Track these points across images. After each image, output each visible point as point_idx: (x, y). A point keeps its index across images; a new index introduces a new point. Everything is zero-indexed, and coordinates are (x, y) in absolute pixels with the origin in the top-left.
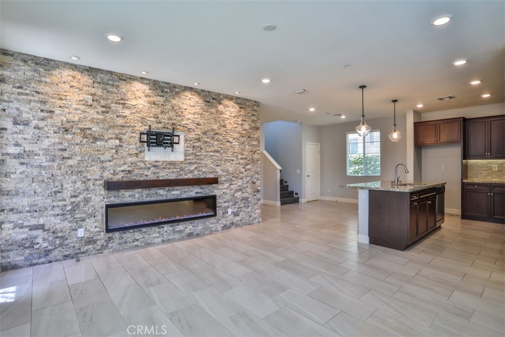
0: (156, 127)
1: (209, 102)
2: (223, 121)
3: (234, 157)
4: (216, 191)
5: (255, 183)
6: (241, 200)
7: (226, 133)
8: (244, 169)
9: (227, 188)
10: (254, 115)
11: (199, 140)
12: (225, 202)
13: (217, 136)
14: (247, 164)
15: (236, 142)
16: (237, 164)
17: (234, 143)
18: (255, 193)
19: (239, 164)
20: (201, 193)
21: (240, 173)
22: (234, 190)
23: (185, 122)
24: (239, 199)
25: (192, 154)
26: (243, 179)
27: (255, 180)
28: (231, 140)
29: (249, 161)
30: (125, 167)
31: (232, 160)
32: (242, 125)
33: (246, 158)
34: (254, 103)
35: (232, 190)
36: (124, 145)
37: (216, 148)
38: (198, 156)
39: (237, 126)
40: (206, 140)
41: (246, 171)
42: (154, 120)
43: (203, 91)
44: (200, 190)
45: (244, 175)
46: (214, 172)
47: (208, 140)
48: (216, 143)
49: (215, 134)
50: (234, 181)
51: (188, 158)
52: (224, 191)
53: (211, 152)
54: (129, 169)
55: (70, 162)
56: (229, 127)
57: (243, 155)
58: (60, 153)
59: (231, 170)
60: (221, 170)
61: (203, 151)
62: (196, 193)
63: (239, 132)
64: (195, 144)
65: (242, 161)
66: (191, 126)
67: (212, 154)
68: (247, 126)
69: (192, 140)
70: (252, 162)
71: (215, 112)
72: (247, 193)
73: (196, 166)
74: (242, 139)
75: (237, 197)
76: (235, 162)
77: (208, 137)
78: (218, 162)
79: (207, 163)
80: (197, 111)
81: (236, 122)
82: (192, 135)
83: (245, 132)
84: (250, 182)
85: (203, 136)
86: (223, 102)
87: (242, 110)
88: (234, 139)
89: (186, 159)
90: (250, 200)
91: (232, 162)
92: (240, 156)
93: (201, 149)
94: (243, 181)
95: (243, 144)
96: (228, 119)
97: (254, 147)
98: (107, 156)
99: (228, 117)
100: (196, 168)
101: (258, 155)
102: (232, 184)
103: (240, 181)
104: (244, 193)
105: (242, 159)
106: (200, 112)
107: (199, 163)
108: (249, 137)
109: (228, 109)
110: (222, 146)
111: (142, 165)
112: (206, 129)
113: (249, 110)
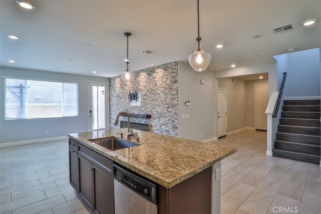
0: (133, 92)
1: (149, 74)
2: (156, 82)
3: (161, 103)
4: (152, 123)
5: (174, 122)
6: (165, 131)
7: (157, 89)
8: (167, 111)
9: (157, 122)
10: (173, 72)
11: (145, 95)
12: (156, 130)
13: (153, 91)
14: (169, 108)
15: (162, 93)
16: (163, 107)
17: (161, 95)
18: (174, 129)
19: (164, 107)
20: (146, 122)
21: (164, 113)
22: (161, 124)
23: (141, 87)
24: (164, 130)
25: (143, 102)
26: (166, 117)
27: (174, 120)
28: (159, 92)
29: (170, 105)
30: (126, 108)
31: (160, 105)
32: (166, 81)
33: (168, 104)
34: (174, 64)
35: (160, 123)
36: (126, 100)
37: (152, 98)
38: (145, 103)
39: (162, 83)
40: (148, 94)
41: (168, 112)
42: (132, 89)
43: (147, 69)
44: (146, 121)
45: (167, 115)
46: (151, 112)
47: (149, 94)
48: (152, 95)
49: (152, 91)
50: (161, 118)
51: (142, 104)
52: (156, 123)
53: (150, 101)
54: (127, 109)
55: (118, 106)
56: (158, 85)
57: (166, 101)
58: (116, 104)
59: (159, 111)
60: (155, 111)
61: (147, 100)
62: (144, 122)
63: (164, 87)
64: (144, 97)
65: (165, 106)
66: (143, 89)
67: (150, 102)
68: (169, 82)
69: (143, 96)
70: (172, 106)
71: (152, 78)
72: (169, 127)
73: (144, 108)
74: (166, 91)
75: (162, 129)
76: (161, 106)
77: (149, 93)
78: (153, 106)
79: (149, 107)
80: (145, 80)
81: (162, 81)
82: (143, 93)
83: (167, 86)
84: (171, 120)
85: (147, 93)
86: (155, 71)
87: (166, 72)
88: (161, 92)
89: (141, 105)
90: (170, 132)
91: (160, 106)
92: (164, 102)
93: (146, 100)
94: (166, 119)
95: (166, 94)
96: (158, 80)
97: (174, 95)
98: (123, 105)
99: (158, 79)
100: (144, 109)
101: (176, 101)
102: (160, 120)
103: (165, 119)
104: (166, 127)
105: (166, 104)
106: (146, 81)
107: (146, 107)
108: (170, 89)
109: (158, 74)
110: (155, 97)
111: (129, 107)
112: (148, 89)
113: (170, 70)
